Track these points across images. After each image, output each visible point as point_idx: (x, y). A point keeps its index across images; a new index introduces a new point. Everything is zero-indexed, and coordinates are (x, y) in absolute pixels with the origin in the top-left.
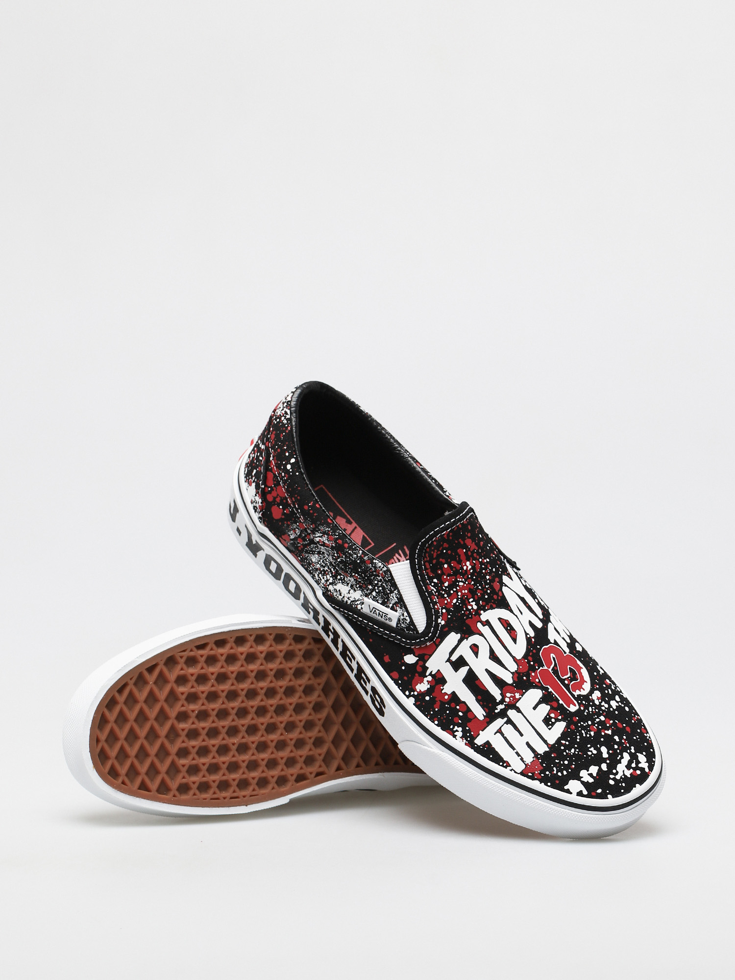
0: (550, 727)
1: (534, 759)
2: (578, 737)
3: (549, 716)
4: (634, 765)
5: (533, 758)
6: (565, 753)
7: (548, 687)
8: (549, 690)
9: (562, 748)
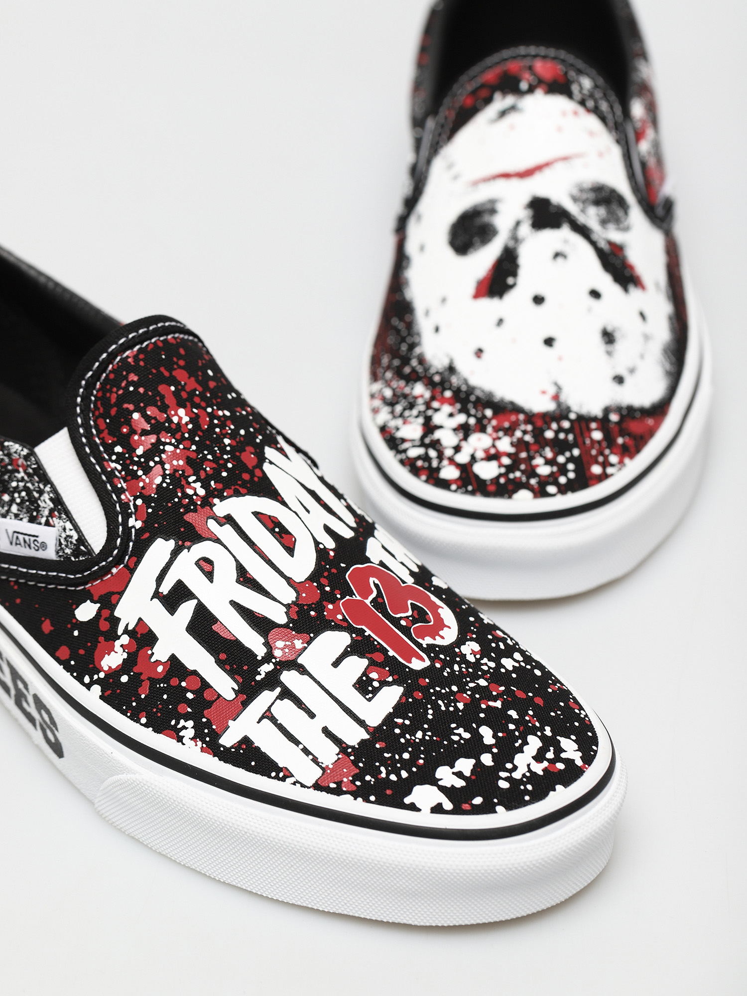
0: (371, 695)
1: (340, 756)
2: (430, 712)
3: (367, 677)
4: (550, 755)
5: (338, 754)
6: (402, 740)
7: (364, 627)
8: (366, 634)
9: (397, 731)
